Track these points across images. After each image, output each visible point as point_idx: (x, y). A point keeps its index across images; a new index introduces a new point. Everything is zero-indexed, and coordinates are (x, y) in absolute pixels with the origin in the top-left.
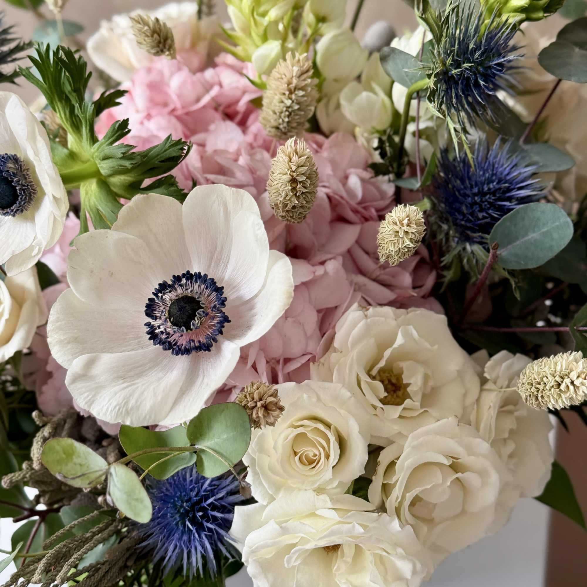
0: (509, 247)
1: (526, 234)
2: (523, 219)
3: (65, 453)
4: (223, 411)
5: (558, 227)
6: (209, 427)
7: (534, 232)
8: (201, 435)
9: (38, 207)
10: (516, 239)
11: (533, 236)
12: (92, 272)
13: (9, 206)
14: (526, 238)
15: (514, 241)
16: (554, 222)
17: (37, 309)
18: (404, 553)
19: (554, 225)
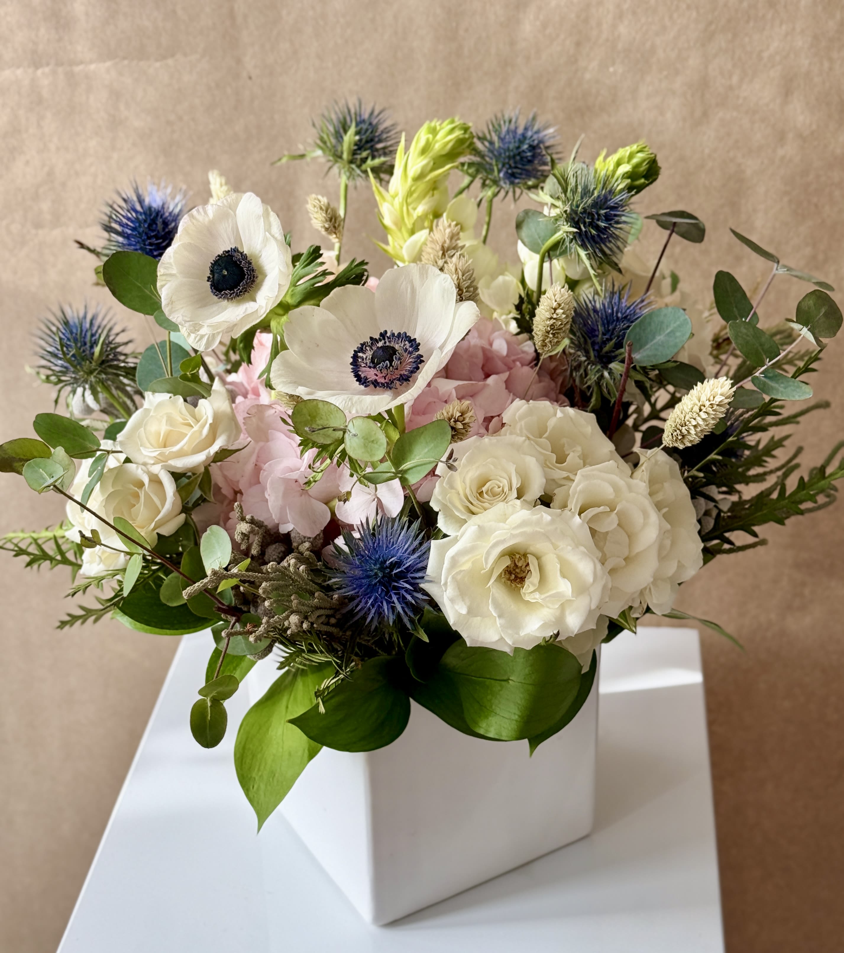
0: (641, 351)
1: (654, 338)
2: (650, 324)
3: (310, 416)
4: (422, 433)
5: (679, 326)
6: (410, 451)
7: (660, 335)
8: (403, 460)
9: (259, 288)
10: (646, 343)
11: (660, 338)
12: (302, 341)
13: (236, 285)
14: (655, 341)
15: (645, 345)
16: (675, 323)
17: (233, 423)
18: (585, 550)
19: (675, 325)
